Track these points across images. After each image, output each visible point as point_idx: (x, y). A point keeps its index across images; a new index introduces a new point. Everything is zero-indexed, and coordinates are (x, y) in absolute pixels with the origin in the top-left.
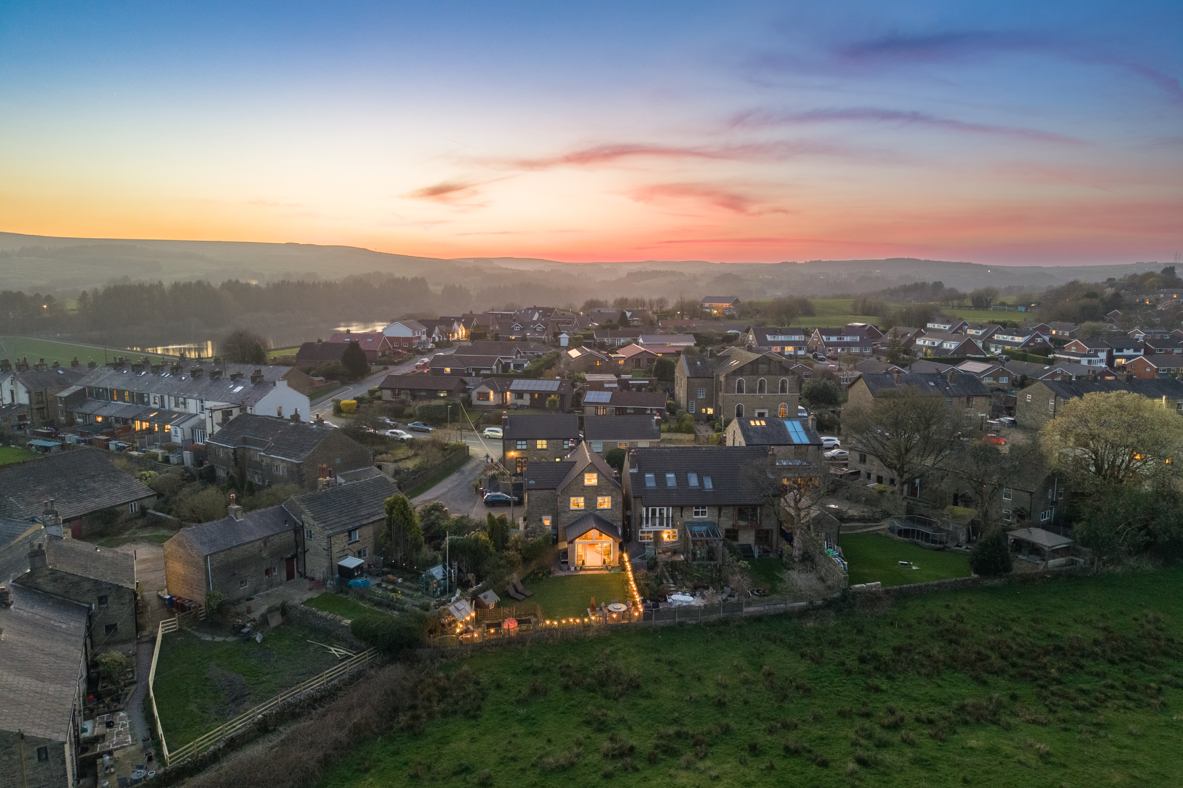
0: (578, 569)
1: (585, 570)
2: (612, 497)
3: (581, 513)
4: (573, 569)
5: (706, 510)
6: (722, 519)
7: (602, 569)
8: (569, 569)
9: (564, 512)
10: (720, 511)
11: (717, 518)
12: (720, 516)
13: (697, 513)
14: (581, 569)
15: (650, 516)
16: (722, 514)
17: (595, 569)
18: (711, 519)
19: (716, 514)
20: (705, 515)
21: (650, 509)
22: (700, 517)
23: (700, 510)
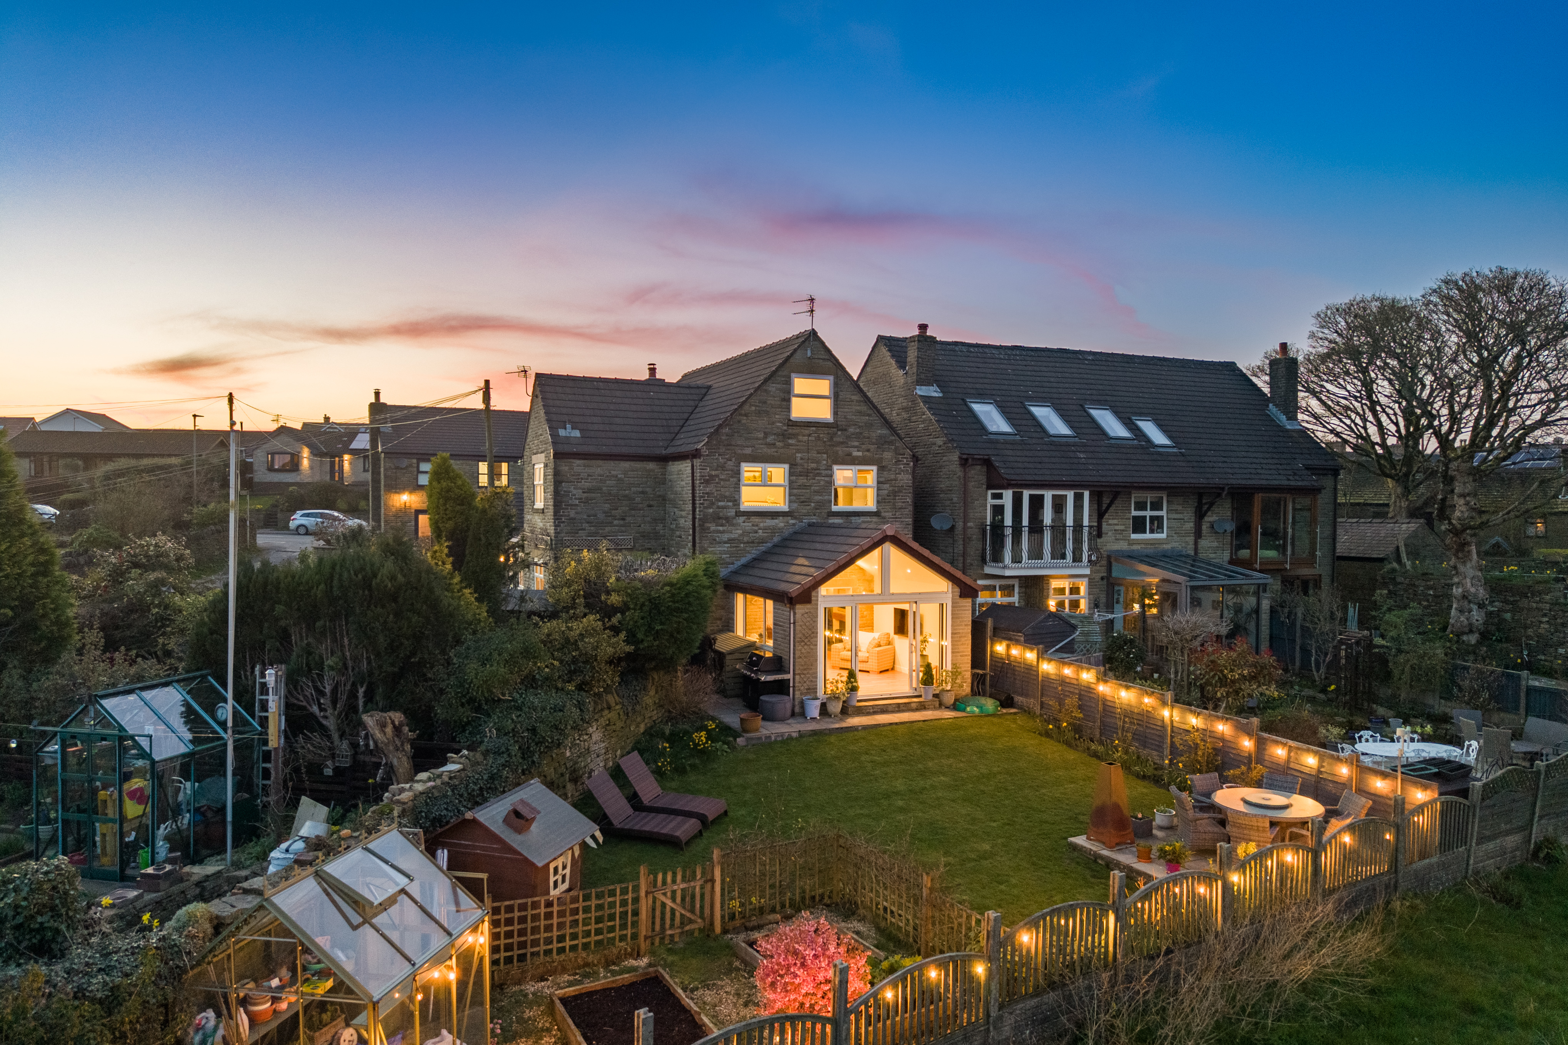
0: (835, 708)
1: (861, 711)
2: (881, 469)
3: (779, 523)
4: (814, 710)
5: (1163, 513)
6: (1204, 543)
7: (922, 707)
8: (799, 713)
9: (717, 518)
10: (1200, 515)
11: (1191, 539)
12: (1198, 534)
13: (1139, 525)
14: (845, 711)
15: (1025, 521)
16: (1205, 527)
17: (899, 708)
18: (1175, 544)
19: (1190, 525)
20: (1160, 527)
21: (1026, 494)
22: (1148, 536)
23: (1148, 513)
